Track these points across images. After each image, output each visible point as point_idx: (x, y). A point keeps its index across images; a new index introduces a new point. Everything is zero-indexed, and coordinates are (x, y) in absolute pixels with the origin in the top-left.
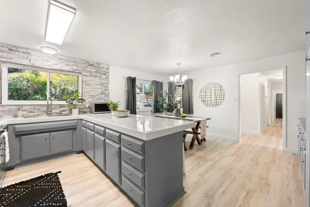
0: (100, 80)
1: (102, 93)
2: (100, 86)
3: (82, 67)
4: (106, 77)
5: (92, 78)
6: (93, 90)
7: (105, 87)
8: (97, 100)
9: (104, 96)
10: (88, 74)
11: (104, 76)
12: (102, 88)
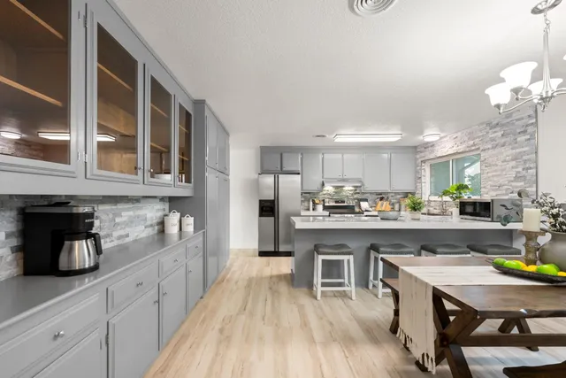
0: (512, 149)
1: (517, 178)
2: (513, 163)
3: (479, 137)
4: (528, 137)
5: (497, 150)
6: (498, 173)
7: (525, 161)
8: (507, 194)
9: (522, 183)
10: (490, 146)
11: (522, 138)
12: (516, 167)
